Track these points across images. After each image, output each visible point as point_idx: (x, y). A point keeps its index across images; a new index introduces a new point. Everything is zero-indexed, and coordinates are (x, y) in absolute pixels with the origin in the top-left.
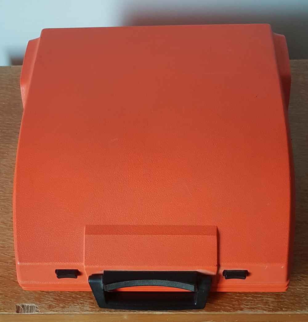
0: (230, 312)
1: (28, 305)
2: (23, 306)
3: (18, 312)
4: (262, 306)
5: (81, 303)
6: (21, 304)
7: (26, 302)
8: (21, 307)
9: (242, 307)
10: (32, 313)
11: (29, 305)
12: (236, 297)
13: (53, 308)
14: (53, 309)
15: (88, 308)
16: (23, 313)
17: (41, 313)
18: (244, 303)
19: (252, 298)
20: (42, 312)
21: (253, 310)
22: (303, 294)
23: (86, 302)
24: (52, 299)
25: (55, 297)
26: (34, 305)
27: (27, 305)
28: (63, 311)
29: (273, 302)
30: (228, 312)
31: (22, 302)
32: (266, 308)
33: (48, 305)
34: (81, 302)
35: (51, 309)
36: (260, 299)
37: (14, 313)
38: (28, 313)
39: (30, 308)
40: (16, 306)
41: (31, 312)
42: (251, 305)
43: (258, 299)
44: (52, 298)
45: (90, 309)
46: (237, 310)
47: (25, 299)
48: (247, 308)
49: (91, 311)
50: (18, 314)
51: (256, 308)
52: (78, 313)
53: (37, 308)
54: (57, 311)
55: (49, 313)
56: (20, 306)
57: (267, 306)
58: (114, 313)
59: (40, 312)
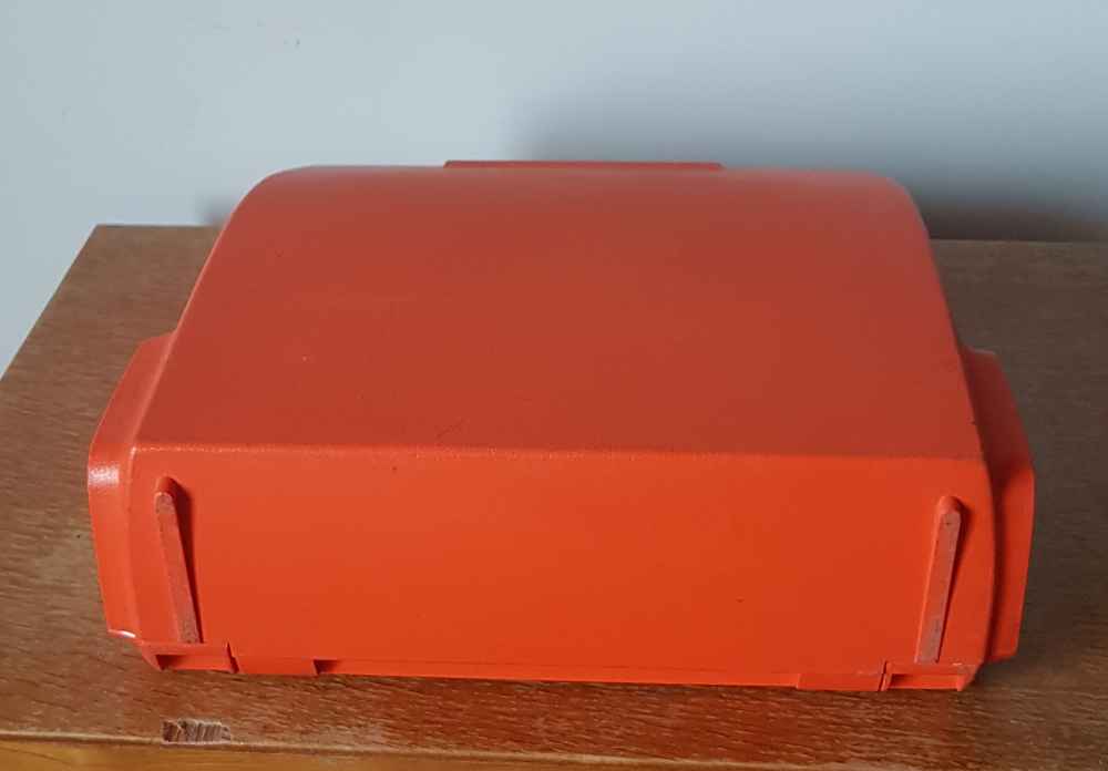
0: (808, 764)
1: (200, 725)
2: (185, 726)
3: (167, 738)
4: (905, 756)
5: (360, 726)
6: (180, 719)
7: (194, 716)
8: (180, 727)
9: (842, 754)
10: (210, 743)
11: (203, 722)
12: (826, 733)
13: (274, 732)
14: (274, 735)
15: (378, 738)
16: (185, 743)
17: (235, 743)
18: (849, 746)
19: (871, 737)
20: (239, 741)
21: (876, 763)
22: (1027, 733)
23: (372, 722)
24: (274, 713)
25: (280, 708)
26: (219, 723)
27: (197, 722)
28: (303, 741)
29: (937, 748)
30: (798, 764)
31: (181, 715)
32: (916, 759)
33: (261, 725)
34: (360, 722)
35: (267, 735)
36: (898, 739)
37: (156, 740)
38: (199, 743)
39: (204, 731)
40: (165, 724)
41: (205, 739)
42: (871, 752)
43: (892, 739)
44: (273, 710)
45: (384, 741)
46: (827, 761)
47: (192, 708)
48: (861, 758)
49: (389, 744)
50: (167, 743)
51: (886, 759)
52: (348, 748)
53: (226, 729)
54: (283, 740)
55: (260, 744)
56: (176, 724)
57: (919, 757)
58: (456, 752)
59: (235, 739)
